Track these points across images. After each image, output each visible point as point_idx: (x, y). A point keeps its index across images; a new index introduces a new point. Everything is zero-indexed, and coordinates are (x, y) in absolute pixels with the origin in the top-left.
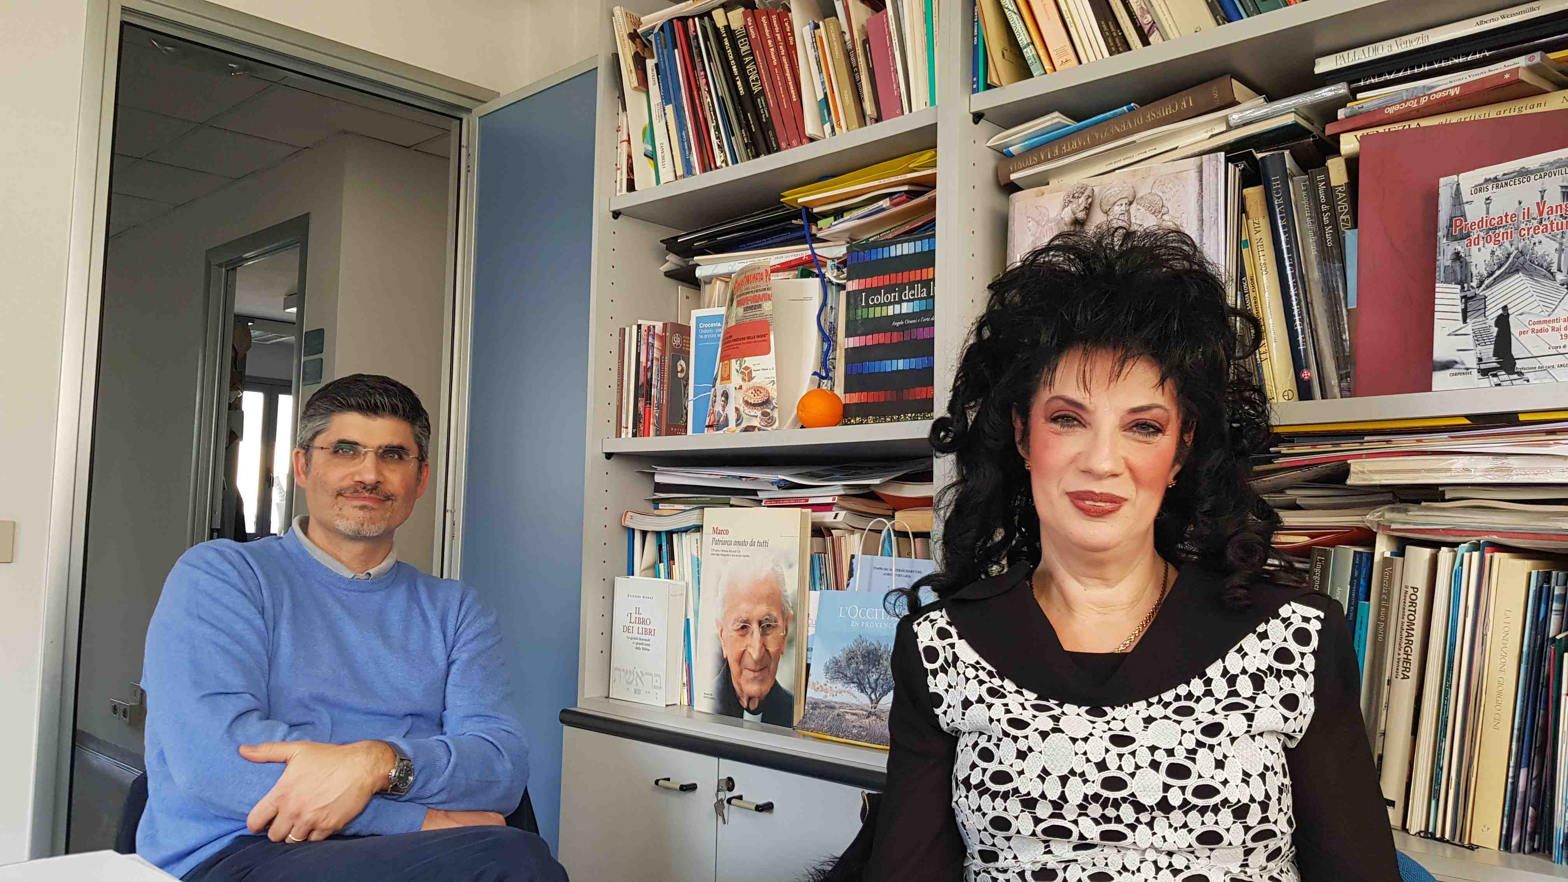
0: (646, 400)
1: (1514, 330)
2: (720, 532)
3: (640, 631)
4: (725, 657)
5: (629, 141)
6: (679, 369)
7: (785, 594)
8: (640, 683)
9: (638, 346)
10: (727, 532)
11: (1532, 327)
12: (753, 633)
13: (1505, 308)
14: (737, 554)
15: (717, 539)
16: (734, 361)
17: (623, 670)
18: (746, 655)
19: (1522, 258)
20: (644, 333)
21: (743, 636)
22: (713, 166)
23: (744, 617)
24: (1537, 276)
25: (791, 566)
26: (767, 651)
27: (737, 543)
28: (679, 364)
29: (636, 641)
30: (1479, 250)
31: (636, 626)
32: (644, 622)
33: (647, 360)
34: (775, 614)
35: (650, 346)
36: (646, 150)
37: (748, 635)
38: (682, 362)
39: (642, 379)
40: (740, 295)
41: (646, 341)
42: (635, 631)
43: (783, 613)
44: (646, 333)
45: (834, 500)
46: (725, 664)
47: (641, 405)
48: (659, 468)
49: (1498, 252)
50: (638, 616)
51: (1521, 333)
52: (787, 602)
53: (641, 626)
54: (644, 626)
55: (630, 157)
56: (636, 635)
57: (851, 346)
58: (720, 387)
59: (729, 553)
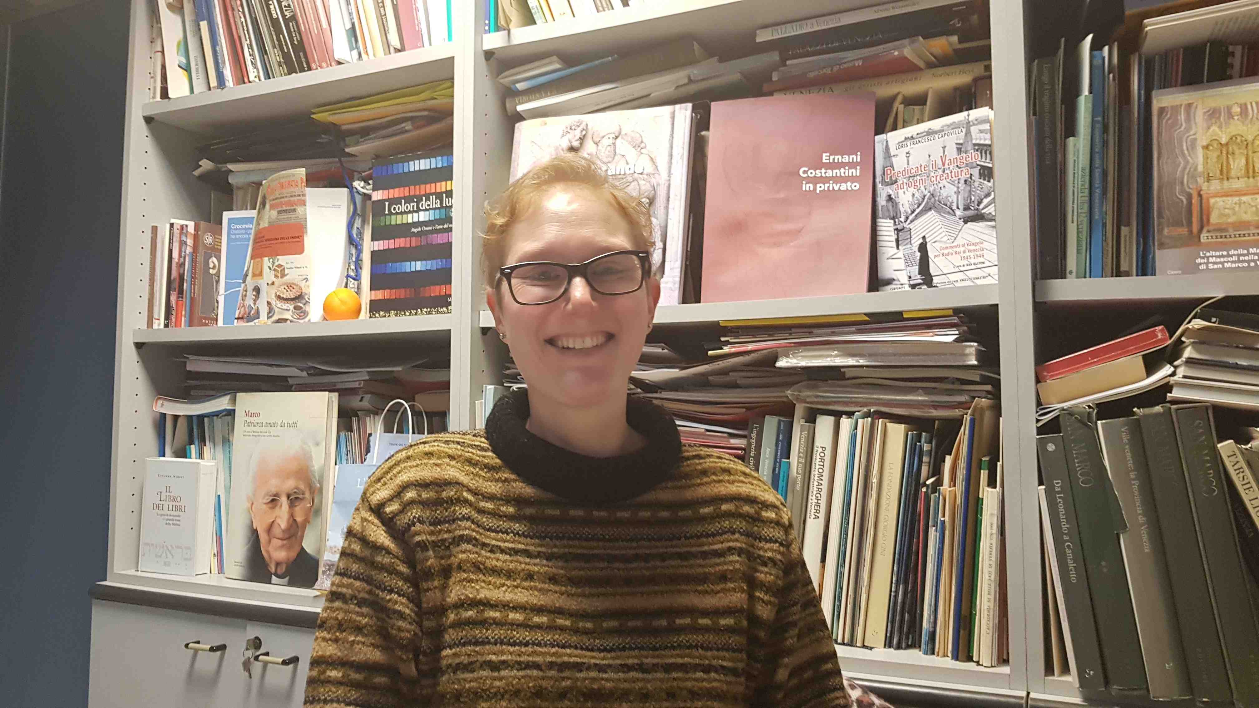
0: (179, 293)
1: (931, 254)
2: (253, 415)
3: (171, 508)
4: (255, 528)
5: (163, 52)
6: (211, 265)
7: (312, 469)
8: (169, 555)
9: (171, 243)
10: (258, 415)
11: (943, 251)
12: (281, 506)
13: (924, 238)
14: (268, 434)
15: (248, 421)
16: (266, 259)
17: (152, 545)
18: (275, 524)
19: (933, 199)
20: (176, 232)
21: (273, 508)
22: (246, 80)
23: (274, 490)
24: (944, 213)
25: (317, 444)
26: (295, 520)
27: (268, 424)
28: (210, 261)
29: (166, 517)
30: (904, 192)
31: (166, 504)
32: (174, 499)
33: (180, 256)
34: (302, 487)
35: (182, 243)
36: (180, 62)
37: (278, 508)
38: (214, 260)
39: (174, 274)
40: (274, 200)
41: (178, 239)
42: (166, 507)
43: (311, 487)
44: (178, 231)
45: (360, 384)
46: (255, 534)
47: (173, 298)
48: (191, 357)
49: (917, 195)
50: (168, 494)
51: (935, 256)
52: (315, 477)
53: (171, 503)
54: (174, 503)
55: (164, 67)
56: (166, 511)
57: (376, 249)
58: (250, 282)
59: (260, 434)
